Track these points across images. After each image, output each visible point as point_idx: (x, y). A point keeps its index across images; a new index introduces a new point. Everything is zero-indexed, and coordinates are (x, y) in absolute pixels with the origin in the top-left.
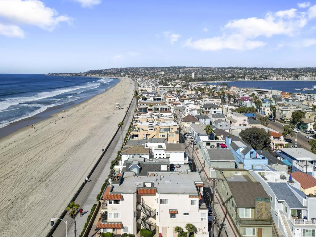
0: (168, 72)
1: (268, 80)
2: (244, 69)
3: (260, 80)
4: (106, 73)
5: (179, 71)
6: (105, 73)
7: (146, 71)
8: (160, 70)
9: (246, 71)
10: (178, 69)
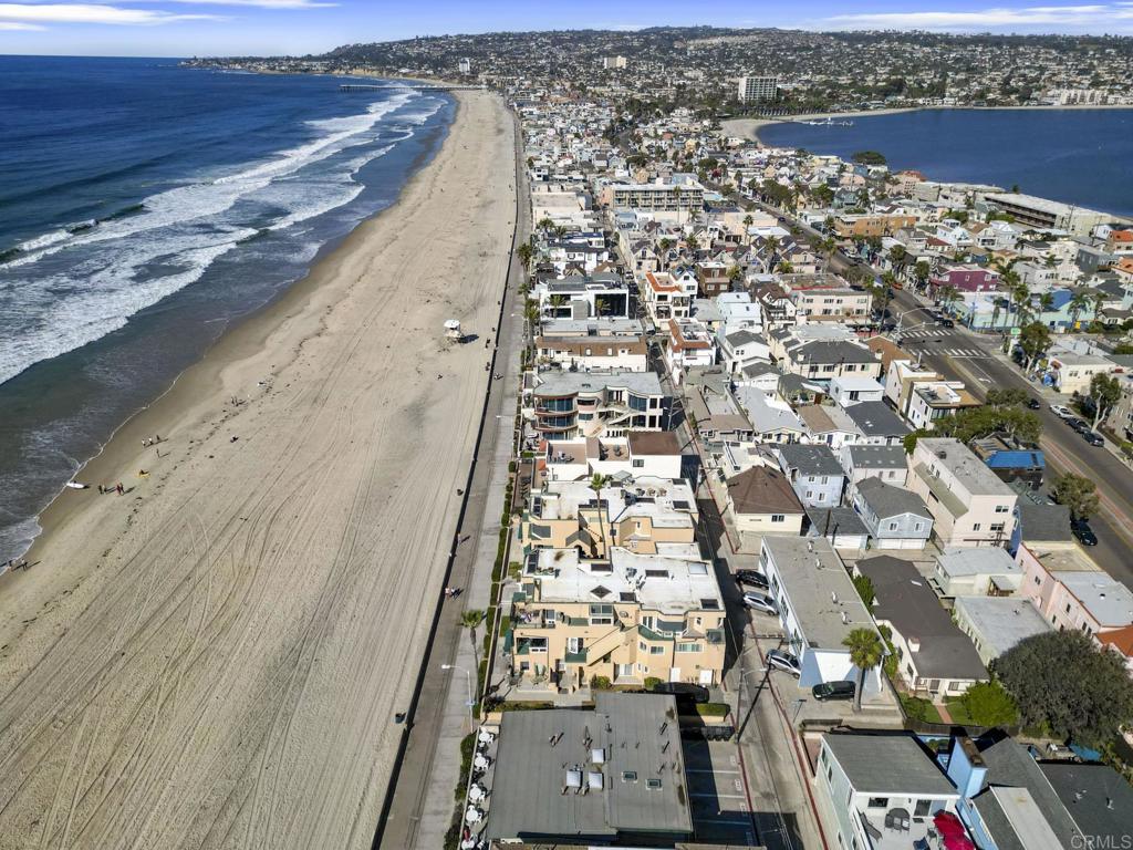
0: (641, 57)
1: (1033, 106)
2: (941, 42)
3: (1003, 104)
4: (405, 60)
5: (682, 51)
6: (400, 58)
7: (554, 50)
8: (609, 47)
9: (950, 51)
10: (681, 40)
